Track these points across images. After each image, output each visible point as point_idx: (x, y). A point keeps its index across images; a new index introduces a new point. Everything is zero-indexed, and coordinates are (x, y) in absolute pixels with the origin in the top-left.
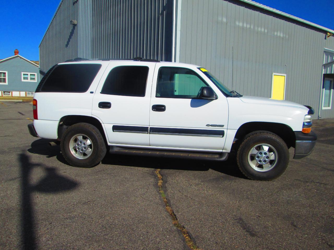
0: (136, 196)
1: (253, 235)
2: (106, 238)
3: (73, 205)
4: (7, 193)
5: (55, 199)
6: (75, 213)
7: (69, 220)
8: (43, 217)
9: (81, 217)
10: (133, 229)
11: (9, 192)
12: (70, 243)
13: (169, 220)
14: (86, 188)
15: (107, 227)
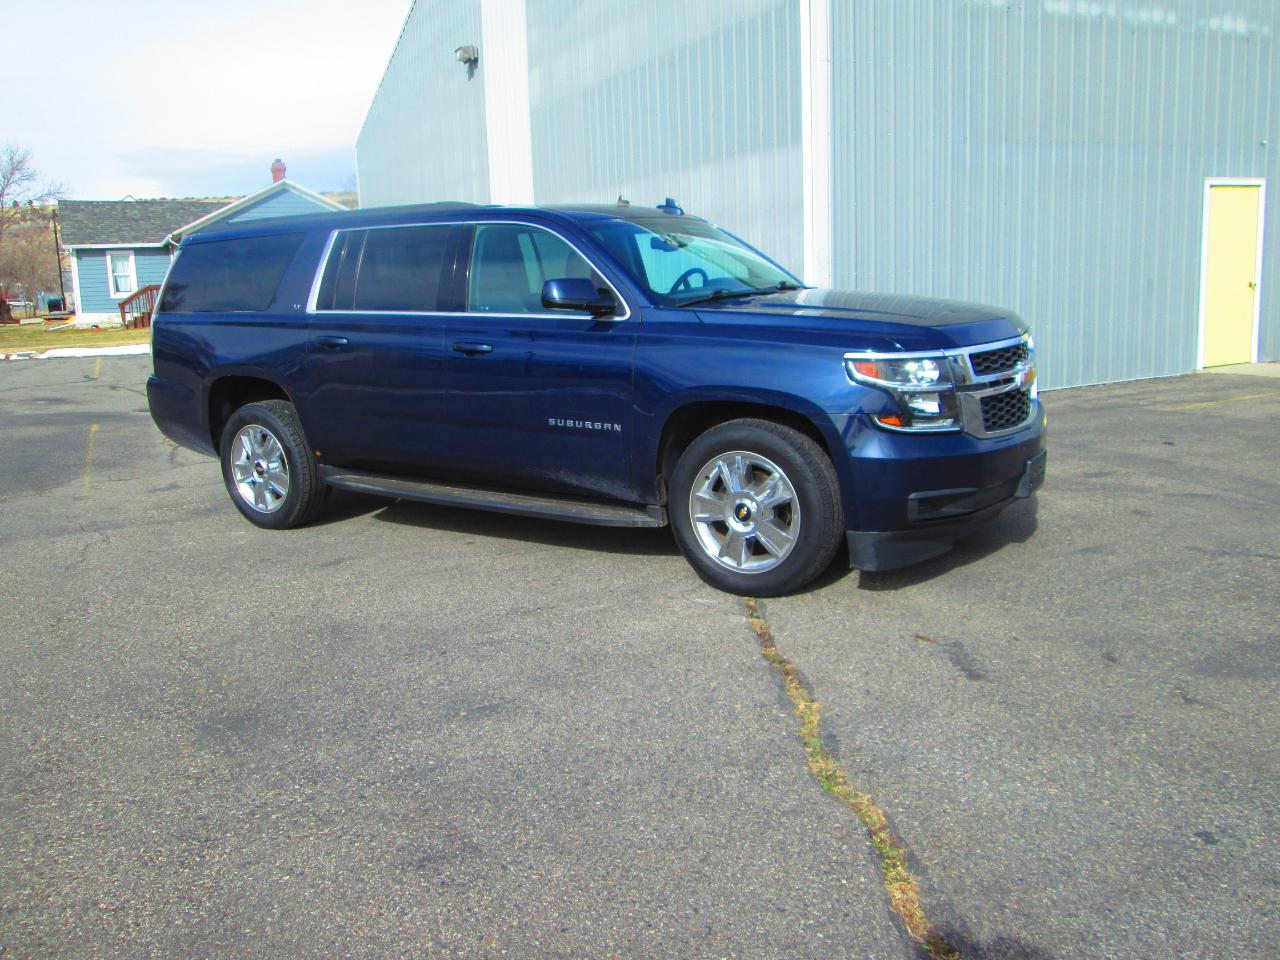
0: (670, 595)
1: (974, 676)
2: (581, 681)
3: (496, 618)
4: (324, 595)
5: (448, 605)
6: (503, 633)
7: (488, 647)
8: (424, 642)
9: (518, 640)
10: (652, 663)
11: (328, 592)
12: (494, 689)
13: (754, 646)
14: (529, 579)
15: (585, 659)
